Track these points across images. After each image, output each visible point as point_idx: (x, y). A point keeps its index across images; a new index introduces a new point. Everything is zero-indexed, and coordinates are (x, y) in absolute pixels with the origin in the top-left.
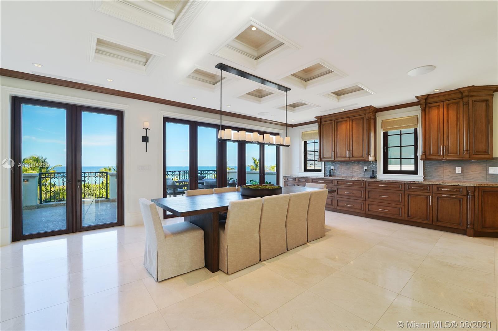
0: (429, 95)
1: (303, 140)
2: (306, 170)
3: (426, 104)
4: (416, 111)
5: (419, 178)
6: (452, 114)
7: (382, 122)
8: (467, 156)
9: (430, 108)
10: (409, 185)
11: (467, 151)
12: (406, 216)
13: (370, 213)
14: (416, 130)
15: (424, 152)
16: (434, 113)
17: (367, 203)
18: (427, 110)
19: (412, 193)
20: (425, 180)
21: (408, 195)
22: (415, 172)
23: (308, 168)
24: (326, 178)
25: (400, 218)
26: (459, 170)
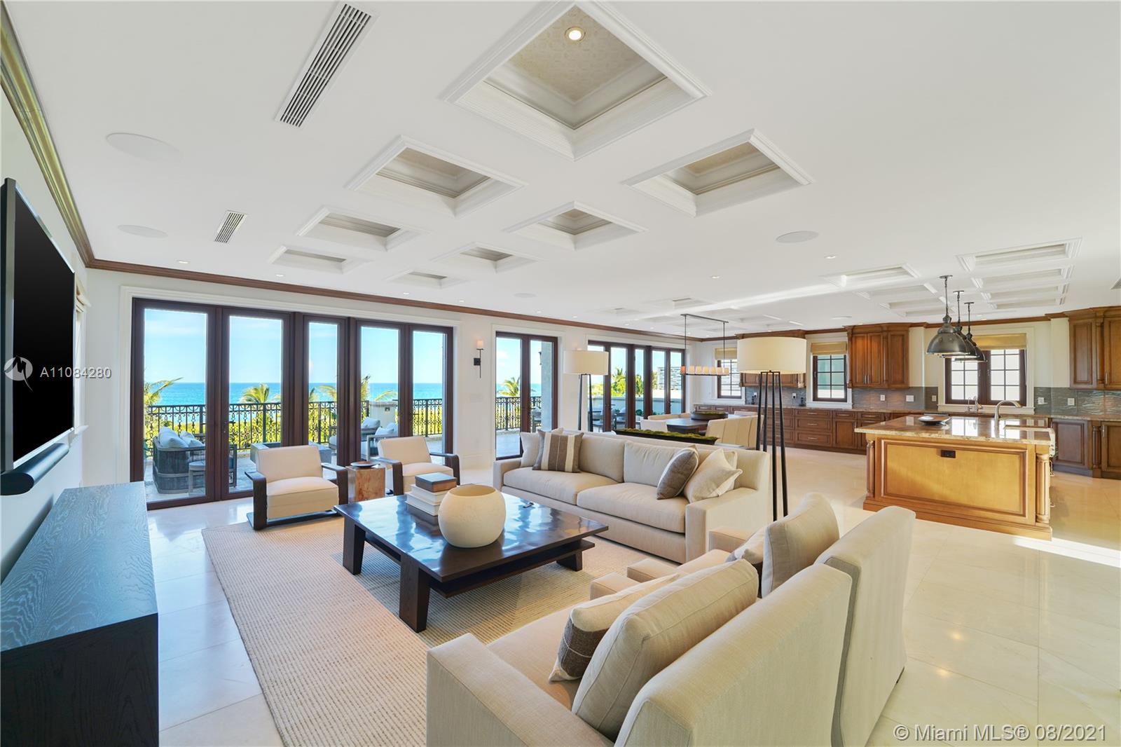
0: (855, 326)
1: (716, 359)
2: (719, 396)
3: (852, 334)
4: (843, 338)
5: (848, 406)
6: (875, 345)
7: (812, 346)
8: (886, 386)
9: (856, 337)
10: (836, 413)
11: (886, 381)
12: (834, 442)
13: (799, 442)
14: (845, 356)
15: (851, 380)
16: (860, 343)
17: (797, 432)
18: (854, 339)
19: (840, 420)
20: (853, 408)
21: (836, 422)
22: (845, 400)
23: (723, 393)
24: (747, 405)
25: (829, 446)
26: (883, 398)
